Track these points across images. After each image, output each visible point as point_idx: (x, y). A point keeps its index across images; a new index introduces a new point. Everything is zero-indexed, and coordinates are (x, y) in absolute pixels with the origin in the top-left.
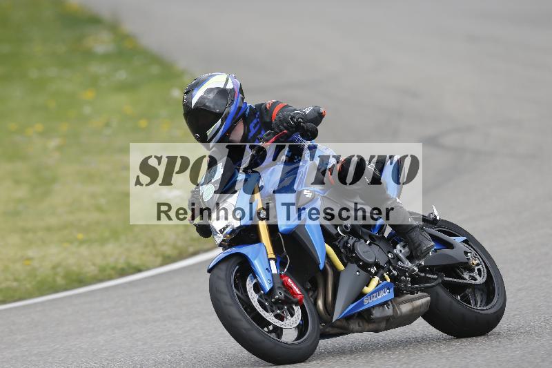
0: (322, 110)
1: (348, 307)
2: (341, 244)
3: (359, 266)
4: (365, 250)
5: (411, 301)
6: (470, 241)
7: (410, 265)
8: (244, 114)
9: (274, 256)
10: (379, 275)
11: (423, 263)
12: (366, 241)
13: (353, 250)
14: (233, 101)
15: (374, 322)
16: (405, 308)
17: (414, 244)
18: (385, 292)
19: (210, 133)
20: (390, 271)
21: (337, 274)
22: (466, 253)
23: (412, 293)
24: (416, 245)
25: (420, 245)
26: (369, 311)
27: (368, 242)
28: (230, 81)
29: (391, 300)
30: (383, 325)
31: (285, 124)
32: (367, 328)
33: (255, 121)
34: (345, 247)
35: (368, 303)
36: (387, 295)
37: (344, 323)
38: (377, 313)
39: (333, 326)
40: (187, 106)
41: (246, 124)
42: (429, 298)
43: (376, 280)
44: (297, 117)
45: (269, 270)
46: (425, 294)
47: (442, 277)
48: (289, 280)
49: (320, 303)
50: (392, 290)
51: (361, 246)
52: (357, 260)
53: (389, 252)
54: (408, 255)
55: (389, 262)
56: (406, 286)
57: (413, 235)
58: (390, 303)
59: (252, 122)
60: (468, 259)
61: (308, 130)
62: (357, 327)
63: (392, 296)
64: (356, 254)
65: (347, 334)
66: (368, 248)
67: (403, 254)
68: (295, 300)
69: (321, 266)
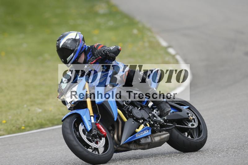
0: (120, 48)
1: (128, 138)
2: (126, 109)
3: (134, 119)
4: (137, 112)
5: (160, 135)
6: (191, 108)
7: (160, 119)
8: (85, 50)
9: (93, 115)
10: (144, 123)
11: (166, 118)
12: (138, 108)
13: (131, 112)
14: (79, 45)
15: (142, 145)
16: (157, 139)
17: (162, 110)
18: (146, 132)
19: (68, 59)
20: (150, 122)
21: (123, 123)
22: (188, 114)
23: (160, 132)
24: (163, 110)
25: (164, 110)
26: (139, 140)
27: (139, 108)
28: (78, 35)
29: (150, 135)
30: (147, 146)
31: (100, 54)
32: (139, 148)
33: (90, 53)
34: (128, 111)
35: (138, 136)
36: (147, 133)
37: (127, 146)
38: (143, 141)
39: (121, 146)
40: (58, 47)
41: (86, 55)
42: (169, 134)
43: (142, 126)
44: (106, 50)
45: (90, 121)
46: (167, 132)
47: (175, 125)
48: (100, 126)
49: (115, 136)
50: (150, 130)
51: (135, 110)
52: (133, 117)
53: (150, 113)
54: (159, 114)
55: (149, 118)
56: (157, 128)
57: (162, 105)
58: (149, 136)
59: (88, 54)
60: (189, 116)
61: (111, 57)
62: (134, 147)
63: (150, 133)
64: (132, 114)
65: (129, 151)
66: (139, 111)
67: (157, 114)
68: (102, 135)
69: (115, 119)
